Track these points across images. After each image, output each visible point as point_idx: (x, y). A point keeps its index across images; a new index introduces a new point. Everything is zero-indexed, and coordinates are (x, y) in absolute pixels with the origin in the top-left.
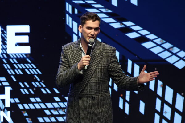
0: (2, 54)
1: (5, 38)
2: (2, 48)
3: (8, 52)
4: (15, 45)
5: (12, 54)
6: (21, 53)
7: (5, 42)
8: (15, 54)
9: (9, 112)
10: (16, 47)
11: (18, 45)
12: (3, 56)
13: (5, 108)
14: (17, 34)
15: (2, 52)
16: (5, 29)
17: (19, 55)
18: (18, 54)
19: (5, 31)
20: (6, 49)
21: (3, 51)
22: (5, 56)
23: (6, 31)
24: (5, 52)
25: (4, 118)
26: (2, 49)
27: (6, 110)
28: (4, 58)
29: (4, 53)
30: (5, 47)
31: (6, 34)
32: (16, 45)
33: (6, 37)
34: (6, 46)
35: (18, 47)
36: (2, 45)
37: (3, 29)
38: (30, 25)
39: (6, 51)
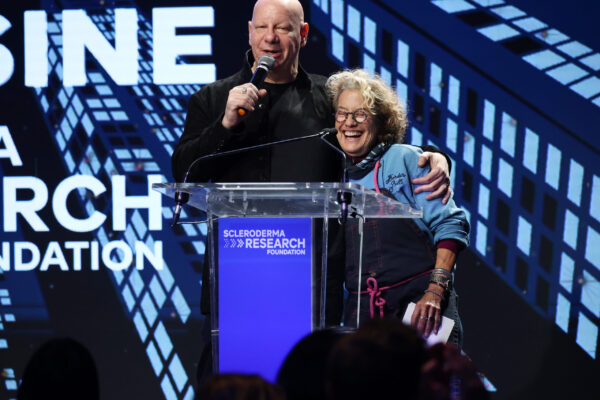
0: (140, 86)
1: (149, 42)
2: (140, 69)
3: (157, 81)
4: (174, 61)
5: (166, 86)
6: (192, 83)
7: (149, 52)
8: (175, 86)
9: (159, 245)
10: (179, 66)
11: (182, 62)
12: (143, 91)
13: (149, 232)
14: (180, 31)
15: (142, 81)
16: (149, 18)
17: (186, 90)
18: (183, 86)
19: (148, 24)
20: (152, 71)
21: (142, 78)
22: (150, 92)
23: (151, 23)
24: (149, 81)
25: (146, 261)
26: (140, 73)
27: (150, 238)
28: (146, 96)
29: (146, 84)
30: (150, 66)
31: (151, 31)
32: (178, 62)
33: (151, 39)
34: (150, 63)
35: (184, 66)
36: (140, 62)
37: (143, 19)
38: (214, 8)
39: (151, 79)
